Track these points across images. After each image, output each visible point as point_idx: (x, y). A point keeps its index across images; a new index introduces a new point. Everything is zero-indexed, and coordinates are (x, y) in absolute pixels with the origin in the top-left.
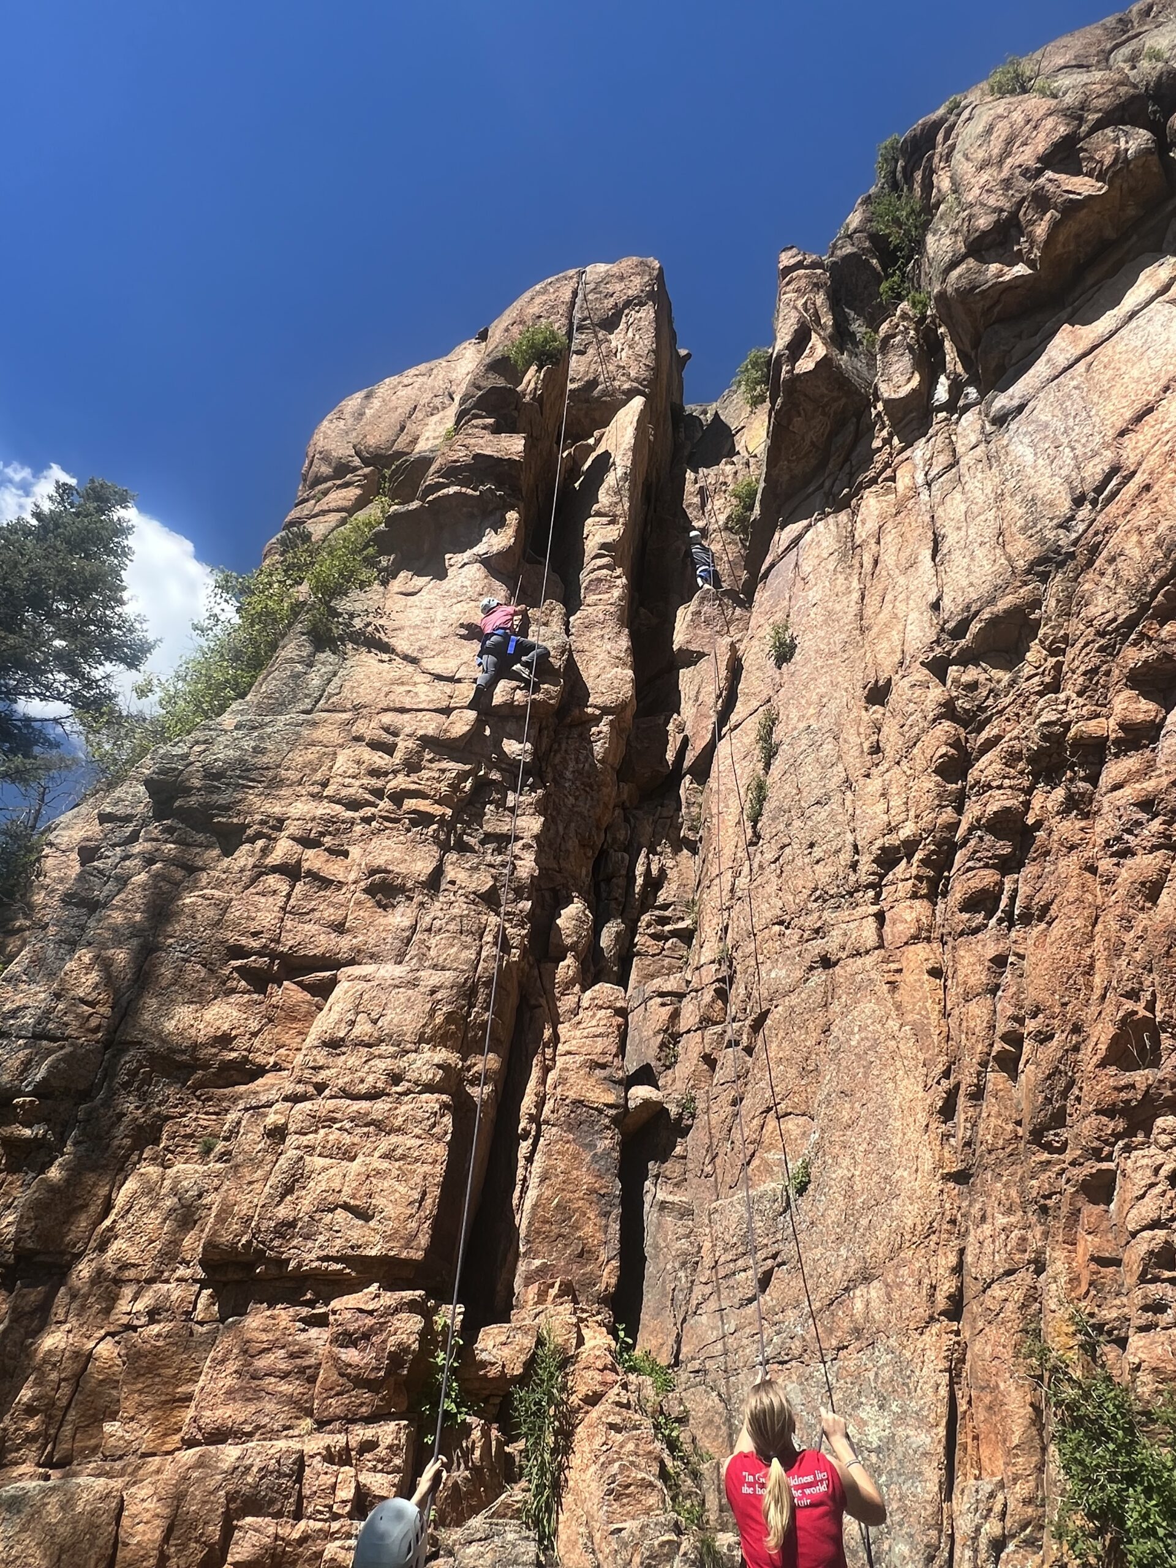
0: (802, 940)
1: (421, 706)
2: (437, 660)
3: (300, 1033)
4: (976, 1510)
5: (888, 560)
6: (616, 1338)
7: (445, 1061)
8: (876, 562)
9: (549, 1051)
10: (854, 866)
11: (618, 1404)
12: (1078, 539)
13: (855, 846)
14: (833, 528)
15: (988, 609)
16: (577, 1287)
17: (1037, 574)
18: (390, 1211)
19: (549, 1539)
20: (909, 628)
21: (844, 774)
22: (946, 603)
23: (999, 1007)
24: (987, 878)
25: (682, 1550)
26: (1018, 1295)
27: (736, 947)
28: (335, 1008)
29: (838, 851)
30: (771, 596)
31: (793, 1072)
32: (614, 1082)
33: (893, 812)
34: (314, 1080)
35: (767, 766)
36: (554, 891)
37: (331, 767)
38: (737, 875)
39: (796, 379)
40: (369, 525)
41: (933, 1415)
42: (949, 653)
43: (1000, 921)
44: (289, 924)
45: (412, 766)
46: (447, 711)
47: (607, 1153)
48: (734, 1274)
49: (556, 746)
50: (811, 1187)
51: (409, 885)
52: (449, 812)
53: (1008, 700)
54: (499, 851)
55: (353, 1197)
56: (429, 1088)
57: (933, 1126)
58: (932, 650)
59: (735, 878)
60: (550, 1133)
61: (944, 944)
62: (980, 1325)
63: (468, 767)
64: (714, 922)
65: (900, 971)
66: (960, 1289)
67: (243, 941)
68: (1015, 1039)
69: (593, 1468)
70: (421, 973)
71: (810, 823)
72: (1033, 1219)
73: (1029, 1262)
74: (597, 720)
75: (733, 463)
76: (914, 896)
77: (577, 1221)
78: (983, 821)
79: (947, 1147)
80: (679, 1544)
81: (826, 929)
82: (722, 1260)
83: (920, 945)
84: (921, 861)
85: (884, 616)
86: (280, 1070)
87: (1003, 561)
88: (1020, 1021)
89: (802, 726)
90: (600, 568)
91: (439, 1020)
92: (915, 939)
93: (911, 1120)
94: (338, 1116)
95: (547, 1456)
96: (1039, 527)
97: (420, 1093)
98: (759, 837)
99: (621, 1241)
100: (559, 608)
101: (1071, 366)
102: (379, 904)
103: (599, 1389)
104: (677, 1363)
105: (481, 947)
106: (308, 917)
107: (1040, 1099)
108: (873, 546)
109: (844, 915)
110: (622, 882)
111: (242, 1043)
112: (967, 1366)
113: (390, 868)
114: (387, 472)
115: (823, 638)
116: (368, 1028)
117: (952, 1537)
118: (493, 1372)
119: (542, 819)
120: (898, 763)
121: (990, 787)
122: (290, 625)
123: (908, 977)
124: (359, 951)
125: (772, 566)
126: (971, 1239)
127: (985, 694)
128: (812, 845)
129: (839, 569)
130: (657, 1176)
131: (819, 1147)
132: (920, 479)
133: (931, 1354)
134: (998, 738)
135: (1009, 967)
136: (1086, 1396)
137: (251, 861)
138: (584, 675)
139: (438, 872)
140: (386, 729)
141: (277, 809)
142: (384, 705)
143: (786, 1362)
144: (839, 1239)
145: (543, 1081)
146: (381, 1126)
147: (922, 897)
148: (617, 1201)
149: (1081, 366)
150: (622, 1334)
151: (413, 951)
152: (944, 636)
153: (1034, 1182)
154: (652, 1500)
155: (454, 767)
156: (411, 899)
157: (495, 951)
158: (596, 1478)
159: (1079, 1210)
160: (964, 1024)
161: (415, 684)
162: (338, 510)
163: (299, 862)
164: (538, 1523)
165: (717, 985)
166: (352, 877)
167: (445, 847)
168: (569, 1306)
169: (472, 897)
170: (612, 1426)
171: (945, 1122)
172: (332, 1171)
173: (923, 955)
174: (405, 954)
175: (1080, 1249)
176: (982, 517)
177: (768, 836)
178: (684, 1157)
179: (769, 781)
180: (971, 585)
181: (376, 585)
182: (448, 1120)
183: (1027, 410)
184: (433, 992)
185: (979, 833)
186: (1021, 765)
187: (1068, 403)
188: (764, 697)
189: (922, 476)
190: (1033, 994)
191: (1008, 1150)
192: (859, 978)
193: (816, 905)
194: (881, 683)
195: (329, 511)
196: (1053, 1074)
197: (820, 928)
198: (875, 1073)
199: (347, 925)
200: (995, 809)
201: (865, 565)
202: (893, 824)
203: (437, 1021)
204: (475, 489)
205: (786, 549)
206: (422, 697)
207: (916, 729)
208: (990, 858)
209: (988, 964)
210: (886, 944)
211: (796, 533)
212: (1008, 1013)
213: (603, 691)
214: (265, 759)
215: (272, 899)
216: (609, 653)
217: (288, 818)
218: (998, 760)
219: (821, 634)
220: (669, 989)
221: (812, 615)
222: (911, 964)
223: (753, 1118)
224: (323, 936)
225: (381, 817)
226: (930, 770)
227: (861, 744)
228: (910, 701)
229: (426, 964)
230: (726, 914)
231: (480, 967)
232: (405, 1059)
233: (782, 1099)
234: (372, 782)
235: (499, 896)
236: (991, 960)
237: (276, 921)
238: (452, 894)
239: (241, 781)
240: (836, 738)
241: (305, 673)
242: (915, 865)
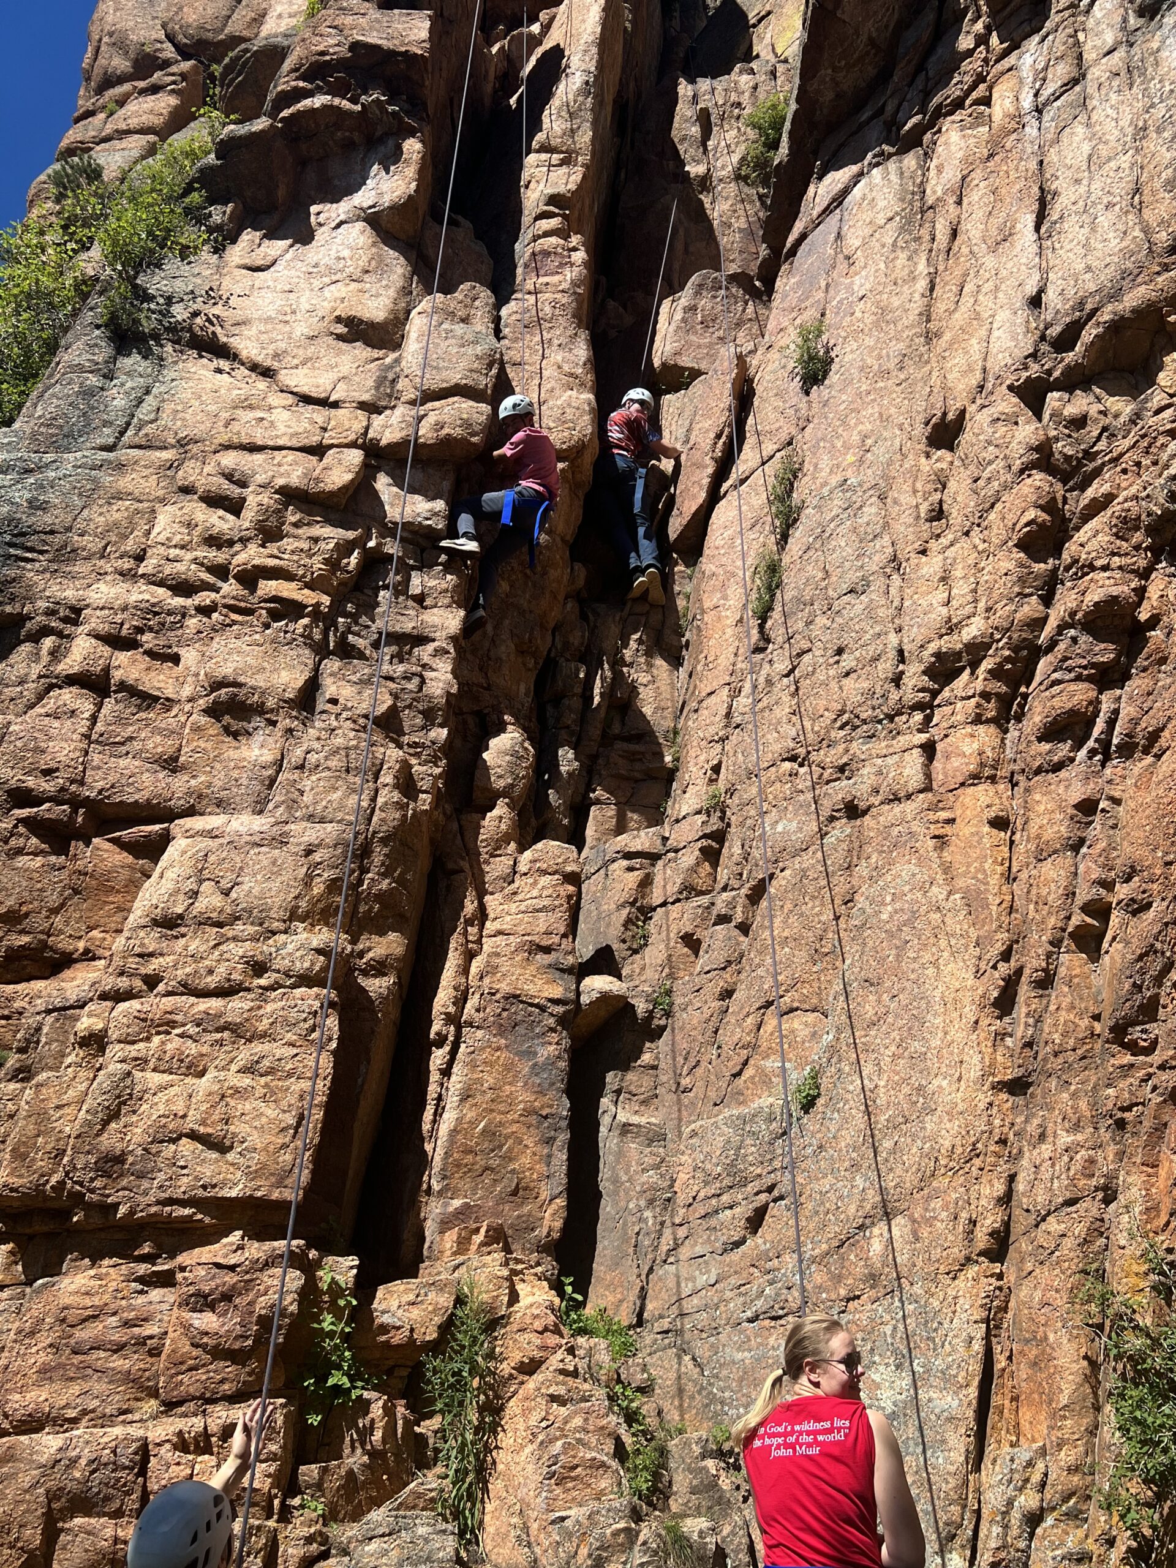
0: (820, 782)
1: (280, 442)
2: (301, 372)
3: (120, 909)
4: (1010, 1481)
5: (973, 230)
6: (561, 1294)
7: (327, 944)
8: (954, 234)
9: (473, 930)
10: (897, 680)
11: (563, 1372)
13: (901, 652)
14: (894, 178)
15: (1110, 308)
16: (510, 1232)
18: (255, 1139)
19: (472, 1532)
20: (996, 334)
21: (891, 550)
22: (1051, 297)
23: (1082, 868)
24: (1079, 694)
25: (641, 1538)
26: (1080, 1229)
27: (731, 792)
28: (170, 874)
29: (875, 660)
30: (799, 284)
31: (802, 956)
32: (562, 971)
33: (954, 603)
34: (143, 971)
35: (785, 537)
36: (480, 716)
37: (148, 533)
38: (736, 693)
40: (191, 155)
41: (963, 1374)
42: (1049, 372)
43: (1092, 753)
44: (96, 758)
45: (269, 532)
46: (318, 451)
47: (551, 1063)
48: (717, 1212)
50: (820, 1102)
51: (271, 703)
52: (326, 600)
53: (1127, 443)
54: (400, 657)
55: (203, 1123)
56: (306, 980)
57: (984, 1022)
58: (1026, 368)
59: (732, 697)
60: (473, 1037)
61: (1014, 785)
62: (1029, 1266)
63: (351, 535)
64: (702, 758)
65: (951, 821)
66: (1007, 1224)
67: (31, 782)
68: (1100, 910)
69: (530, 1448)
70: (293, 827)
71: (839, 620)
72: (1105, 1136)
73: (1097, 1189)
75: (752, 72)
76: (978, 720)
77: (510, 1150)
78: (1080, 615)
79: (1001, 1050)
80: (638, 1533)
81: (854, 766)
82: (702, 1195)
83: (981, 787)
84: (990, 671)
85: (960, 317)
86: (94, 959)
87: (1137, 232)
88: (1108, 885)
89: (834, 480)
90: (547, 234)
91: (318, 889)
92: (975, 778)
93: (955, 1015)
94: (179, 1018)
95: (469, 1437)
97: (293, 987)
98: (768, 641)
99: (570, 1173)
100: (485, 295)
102: (227, 730)
103: (538, 1354)
104: (640, 1323)
105: (377, 791)
106: (123, 749)
107: (1127, 986)
108: (952, 208)
109: (880, 746)
110: (576, 703)
111: (39, 922)
112: (1010, 1315)
113: (241, 679)
114: (217, 69)
115: (872, 349)
116: (217, 901)
117: (978, 1513)
118: (397, 1338)
119: (462, 613)
120: (967, 534)
121: (1092, 568)
122: (75, 313)
123: (963, 830)
124: (200, 796)
125: (803, 237)
126: (1025, 1162)
127: (1095, 433)
128: (840, 651)
129: (901, 243)
130: (618, 1092)
131: (833, 1050)
132: (1027, 100)
133: (964, 1303)
134: (1109, 498)
135: (1098, 817)
136: (1156, 1344)
137: (36, 670)
139: (312, 686)
140: (229, 476)
141: (70, 594)
142: (223, 438)
143: (780, 1317)
144: (855, 1166)
145: (466, 971)
146: (239, 1032)
147: (988, 721)
148: (564, 1124)
150: (569, 1289)
151: (278, 796)
152: (1045, 347)
153: (1111, 1091)
154: (604, 1483)
155: (331, 535)
156: (273, 723)
157: (396, 796)
158: (534, 1459)
159: (1165, 1125)
160: (1034, 891)
161: (271, 408)
162: (142, 131)
163: (107, 670)
164: (457, 1514)
165: (704, 842)
166: (187, 691)
167: (321, 651)
168: (499, 1256)
169: (361, 721)
170: (553, 1398)
171: (1000, 1018)
172: (172, 1091)
173: (984, 800)
174: (267, 800)
175: (1163, 1172)
176: (1113, 165)
177: (780, 639)
178: (655, 1067)
179: (786, 560)
180: (1089, 269)
181: (206, 254)
182: (332, 1023)
184: (308, 852)
185: (1072, 632)
186: (1138, 537)
188: (784, 437)
189: (1030, 98)
190: (1128, 851)
191: (1079, 1052)
192: (895, 831)
193: (842, 733)
194: (951, 416)
195: (129, 132)
196: (1146, 954)
197: (846, 764)
198: (912, 955)
199: (182, 759)
200: (1096, 599)
201: (939, 236)
202: (954, 621)
203: (316, 891)
204: (354, 101)
205: (824, 211)
206: (282, 429)
207: (996, 483)
208: (1085, 667)
209: (1071, 811)
210: (935, 786)
211: (840, 186)
212: (1094, 877)
213: (552, 425)
214: (48, 519)
215: (69, 723)
216: (559, 367)
217: (87, 606)
218: (1107, 529)
219: (870, 342)
220: (639, 848)
221: (858, 314)
222: (968, 812)
223: (748, 1016)
224: (147, 775)
225: (225, 606)
226: (1010, 544)
227: (917, 506)
228: (989, 443)
229: (298, 814)
230: (718, 747)
231: (375, 819)
232: (271, 942)
233: (787, 991)
234: (211, 555)
235: (401, 721)
236: (1076, 807)
237: (78, 754)
238: (333, 717)
239: (12, 551)
240: (882, 498)
241: (102, 389)
242: (981, 677)
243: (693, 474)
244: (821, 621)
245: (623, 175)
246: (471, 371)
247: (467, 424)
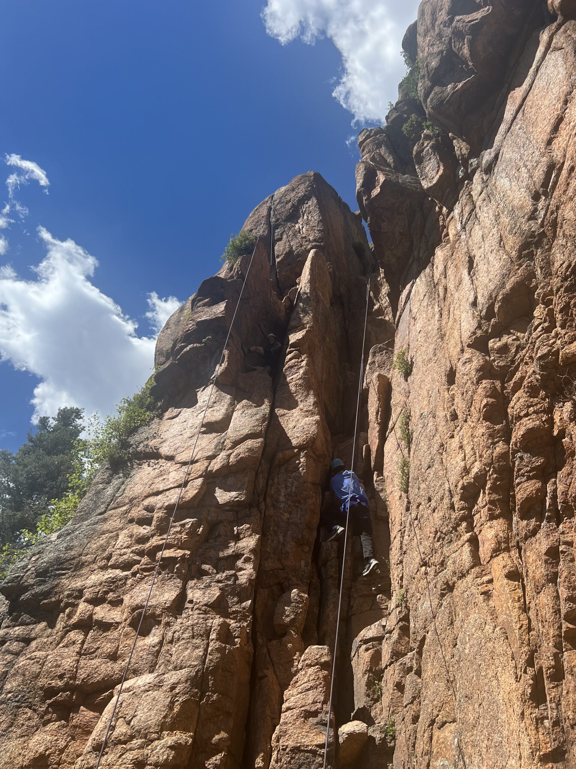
0: (437, 573)
1: (169, 487)
2: (185, 452)
5: (451, 286)
7: (176, 742)
10: (452, 507)
12: (543, 222)
13: (450, 491)
14: (423, 279)
15: (502, 292)
17: (526, 256)
20: (462, 324)
21: (439, 441)
22: (480, 300)
23: (560, 592)
24: (530, 488)
27: (407, 591)
28: (104, 719)
29: (442, 499)
30: (400, 336)
31: (442, 685)
32: (325, 725)
33: (467, 459)
35: (409, 450)
36: (280, 584)
37: (115, 544)
39: (372, 201)
42: (486, 332)
43: (549, 519)
44: (82, 662)
45: (162, 529)
46: (185, 484)
49: (270, 482)
51: (158, 612)
57: (527, 713)
58: (475, 334)
59: (403, 537)
61: (520, 549)
63: (198, 519)
64: (396, 575)
65: (491, 581)
67: (54, 683)
70: (166, 676)
71: (427, 483)
74: (297, 456)
76: (492, 517)
78: (518, 444)
81: (446, 561)
83: (501, 556)
84: (490, 489)
85: (450, 323)
87: (505, 257)
90: (291, 359)
92: (496, 552)
93: (511, 710)
96: (518, 225)
98: (409, 503)
101: (515, 118)
102: (139, 633)
105: (208, 644)
106: (94, 655)
108: (443, 281)
109: (454, 546)
111: (53, 759)
113: (144, 604)
115: (425, 352)
116: (124, 729)
119: (258, 536)
120: (466, 421)
123: (497, 584)
124: (126, 670)
125: (400, 316)
127: (514, 351)
128: (430, 500)
129: (429, 303)
132: (459, 227)
134: (522, 379)
137: (63, 625)
138: (286, 430)
139: (181, 597)
140: (147, 509)
141: (78, 584)
142: (147, 493)
147: (498, 516)
149: (520, 115)
151: (161, 661)
152: (483, 322)
155: (189, 521)
157: (218, 644)
160: (539, 613)
161: (169, 473)
163: (91, 616)
165: (401, 624)
166: (124, 617)
167: (186, 578)
169: (203, 608)
173: (503, 563)
174: (156, 664)
176: (491, 235)
177: (412, 501)
179: (410, 460)
180: (490, 280)
181: (155, 420)
183: (500, 157)
184: (173, 688)
185: (519, 454)
186: (542, 393)
187: (518, 140)
188: (402, 403)
189: (460, 225)
192: (466, 594)
193: (439, 544)
194: (454, 368)
197: (443, 561)
198: (484, 673)
199: (119, 652)
200: (522, 433)
201: (440, 293)
202: (468, 467)
203: (176, 710)
204: (201, 343)
205: (405, 304)
206: (171, 480)
207: (470, 392)
208: (529, 472)
209: (544, 557)
210: (482, 562)
211: (408, 291)
212: (565, 596)
213: (298, 435)
214: (73, 553)
215: (72, 648)
216: (301, 410)
217: (85, 588)
218: (525, 395)
219: (424, 349)
220: (371, 636)
221: (419, 339)
222: (497, 573)
223: (424, 733)
224: (104, 665)
225: (142, 569)
226: (481, 419)
227: (446, 416)
228: (464, 374)
229: (170, 668)
230: (400, 566)
231: (207, 660)
232: (150, 747)
233: (439, 711)
234: (138, 547)
235: (227, 601)
236: (546, 554)
237: (74, 663)
238: (190, 611)
239: (57, 572)
240: (434, 417)
241: (104, 489)
242: (487, 493)
243: (372, 432)
244: (423, 486)
245: (347, 322)
246: (254, 426)
247: (250, 450)
